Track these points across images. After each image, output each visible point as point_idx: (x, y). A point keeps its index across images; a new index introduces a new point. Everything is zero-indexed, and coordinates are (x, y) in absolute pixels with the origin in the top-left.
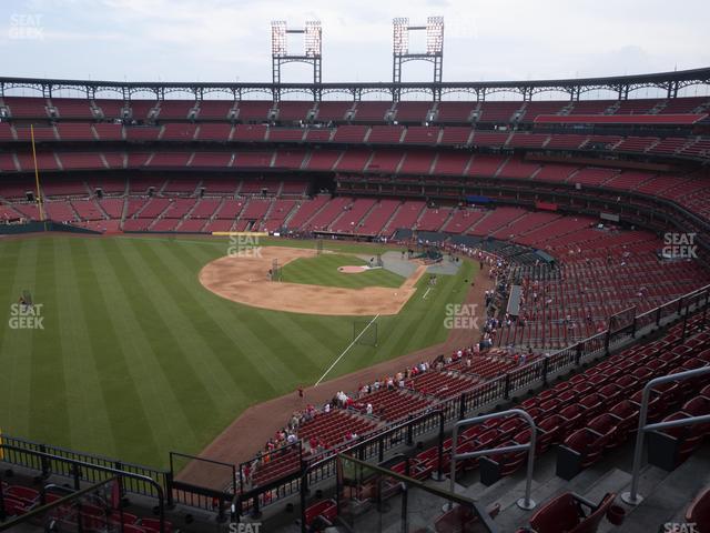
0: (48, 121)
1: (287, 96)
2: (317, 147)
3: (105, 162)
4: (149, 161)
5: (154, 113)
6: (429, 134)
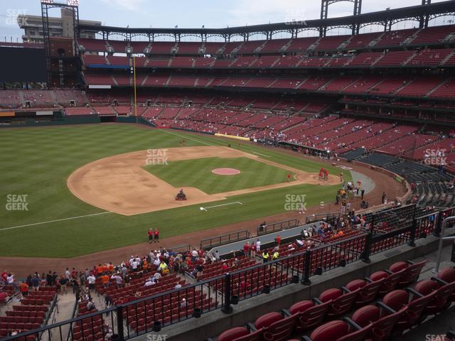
0: (170, 56)
1: (332, 32)
2: (342, 74)
3: (196, 83)
4: (222, 83)
5: (235, 50)
6: (437, 56)
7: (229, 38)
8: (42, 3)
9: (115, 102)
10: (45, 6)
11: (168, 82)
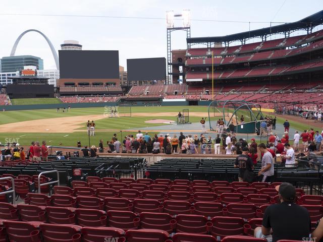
7: (311, 30)
8: (168, 29)
9: (208, 92)
10: (169, 31)
11: (247, 74)
